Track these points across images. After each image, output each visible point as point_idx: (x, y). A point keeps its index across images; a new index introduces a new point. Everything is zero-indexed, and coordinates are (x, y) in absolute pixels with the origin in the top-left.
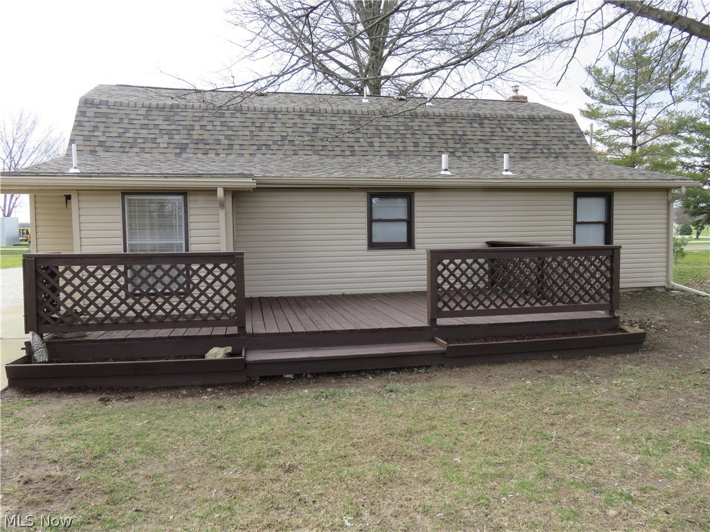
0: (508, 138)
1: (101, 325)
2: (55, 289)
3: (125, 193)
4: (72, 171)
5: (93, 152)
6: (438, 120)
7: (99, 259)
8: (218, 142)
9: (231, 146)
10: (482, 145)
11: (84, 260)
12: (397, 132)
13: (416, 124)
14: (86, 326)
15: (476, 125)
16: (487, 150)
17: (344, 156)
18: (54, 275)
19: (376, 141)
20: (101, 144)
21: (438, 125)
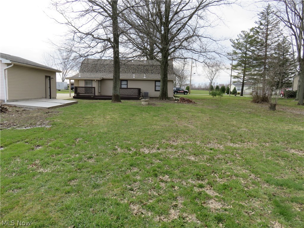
0: (157, 70)
1: (81, 94)
2: (77, 90)
3: (85, 80)
4: (79, 76)
5: (83, 72)
6: (144, 66)
7: (83, 87)
8: (103, 70)
9: (105, 71)
10: (151, 71)
11: (80, 87)
12: (135, 68)
13: (139, 67)
14: (80, 94)
15: (151, 67)
16: (151, 72)
17: (124, 73)
18: (77, 89)
19: (131, 70)
20: (84, 71)
21: (144, 67)
